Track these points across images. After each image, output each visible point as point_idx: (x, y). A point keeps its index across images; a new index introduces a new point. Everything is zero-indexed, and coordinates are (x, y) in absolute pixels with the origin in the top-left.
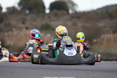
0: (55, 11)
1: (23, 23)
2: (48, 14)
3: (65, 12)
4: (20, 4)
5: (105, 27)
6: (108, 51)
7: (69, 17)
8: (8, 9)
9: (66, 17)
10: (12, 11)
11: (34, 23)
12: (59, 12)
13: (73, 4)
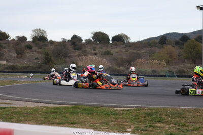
0: (115, 42)
1: (94, 50)
2: (111, 44)
3: (122, 43)
4: (93, 38)
5: (145, 53)
6: (140, 70)
7: (124, 46)
8: (86, 40)
9: (122, 46)
10: (88, 41)
11: (101, 50)
12: (118, 43)
13: (127, 38)
